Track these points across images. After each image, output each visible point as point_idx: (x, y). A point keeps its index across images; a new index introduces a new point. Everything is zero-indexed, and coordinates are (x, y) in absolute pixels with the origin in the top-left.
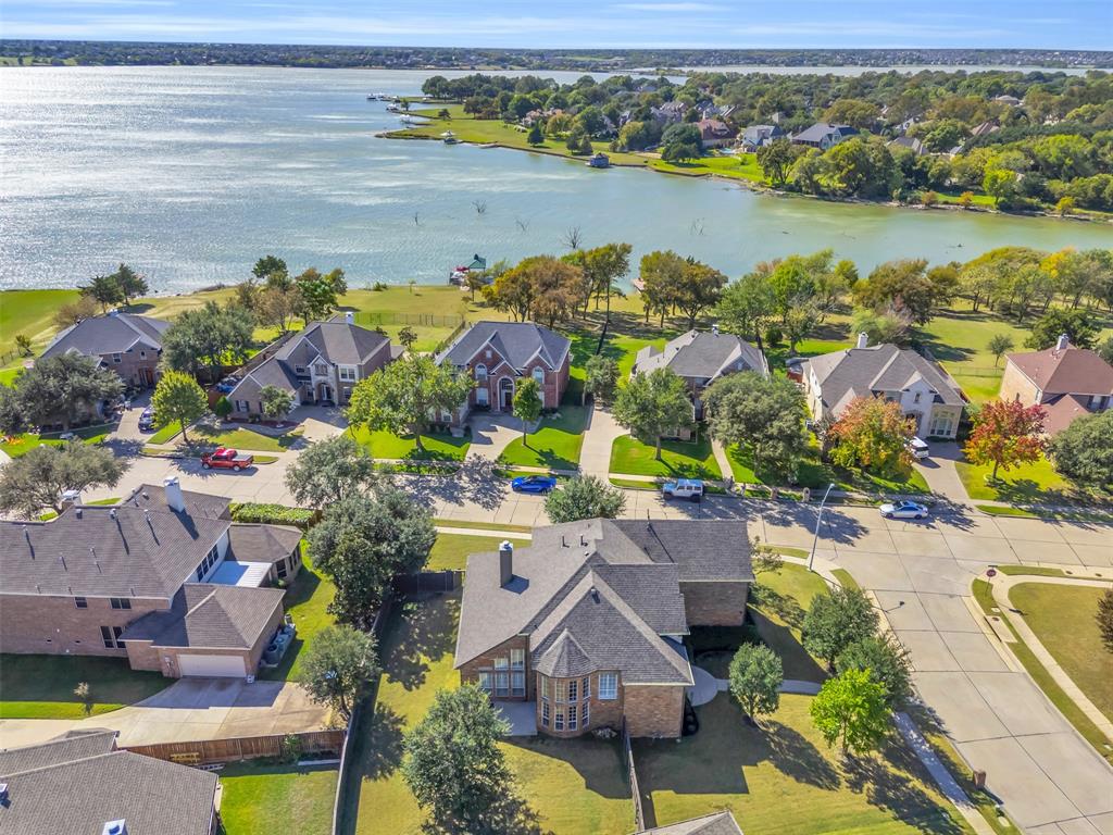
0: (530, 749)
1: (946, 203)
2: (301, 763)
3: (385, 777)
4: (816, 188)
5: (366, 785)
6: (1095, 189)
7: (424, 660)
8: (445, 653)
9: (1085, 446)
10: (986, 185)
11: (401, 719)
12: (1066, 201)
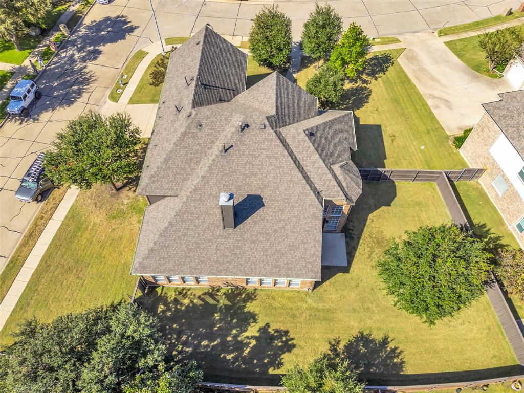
0: (359, 239)
5: (409, 370)
7: (253, 330)
8: (246, 310)
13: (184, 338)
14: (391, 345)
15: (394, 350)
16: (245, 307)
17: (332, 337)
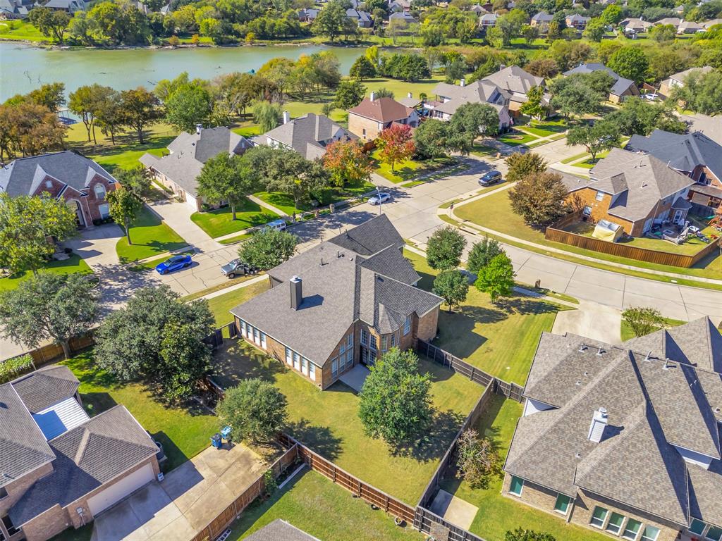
1: (184, 43)
2: (280, 487)
3: (339, 452)
4: (91, 42)
6: (261, 27)
8: (274, 375)
9: (430, 141)
10: (202, 31)
11: (303, 422)
12: (251, 35)
13: (227, 368)
14: (340, 445)
15: (337, 448)
16: (275, 373)
17: (306, 418)
